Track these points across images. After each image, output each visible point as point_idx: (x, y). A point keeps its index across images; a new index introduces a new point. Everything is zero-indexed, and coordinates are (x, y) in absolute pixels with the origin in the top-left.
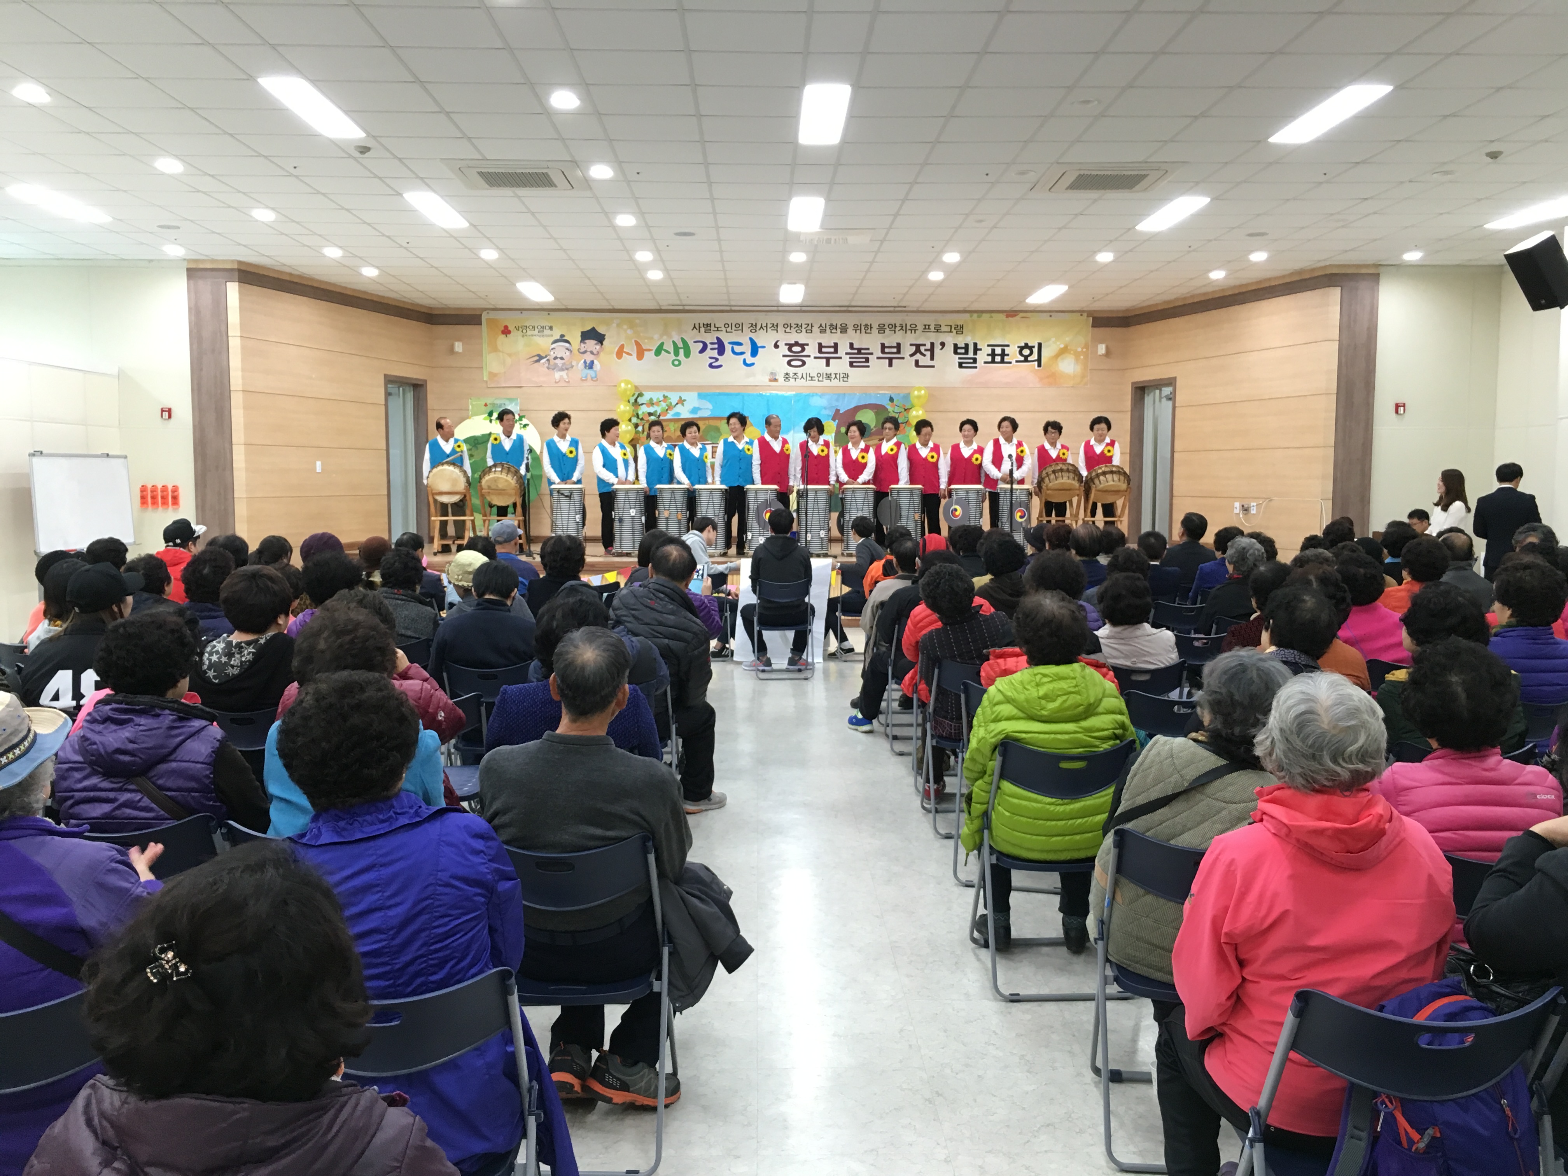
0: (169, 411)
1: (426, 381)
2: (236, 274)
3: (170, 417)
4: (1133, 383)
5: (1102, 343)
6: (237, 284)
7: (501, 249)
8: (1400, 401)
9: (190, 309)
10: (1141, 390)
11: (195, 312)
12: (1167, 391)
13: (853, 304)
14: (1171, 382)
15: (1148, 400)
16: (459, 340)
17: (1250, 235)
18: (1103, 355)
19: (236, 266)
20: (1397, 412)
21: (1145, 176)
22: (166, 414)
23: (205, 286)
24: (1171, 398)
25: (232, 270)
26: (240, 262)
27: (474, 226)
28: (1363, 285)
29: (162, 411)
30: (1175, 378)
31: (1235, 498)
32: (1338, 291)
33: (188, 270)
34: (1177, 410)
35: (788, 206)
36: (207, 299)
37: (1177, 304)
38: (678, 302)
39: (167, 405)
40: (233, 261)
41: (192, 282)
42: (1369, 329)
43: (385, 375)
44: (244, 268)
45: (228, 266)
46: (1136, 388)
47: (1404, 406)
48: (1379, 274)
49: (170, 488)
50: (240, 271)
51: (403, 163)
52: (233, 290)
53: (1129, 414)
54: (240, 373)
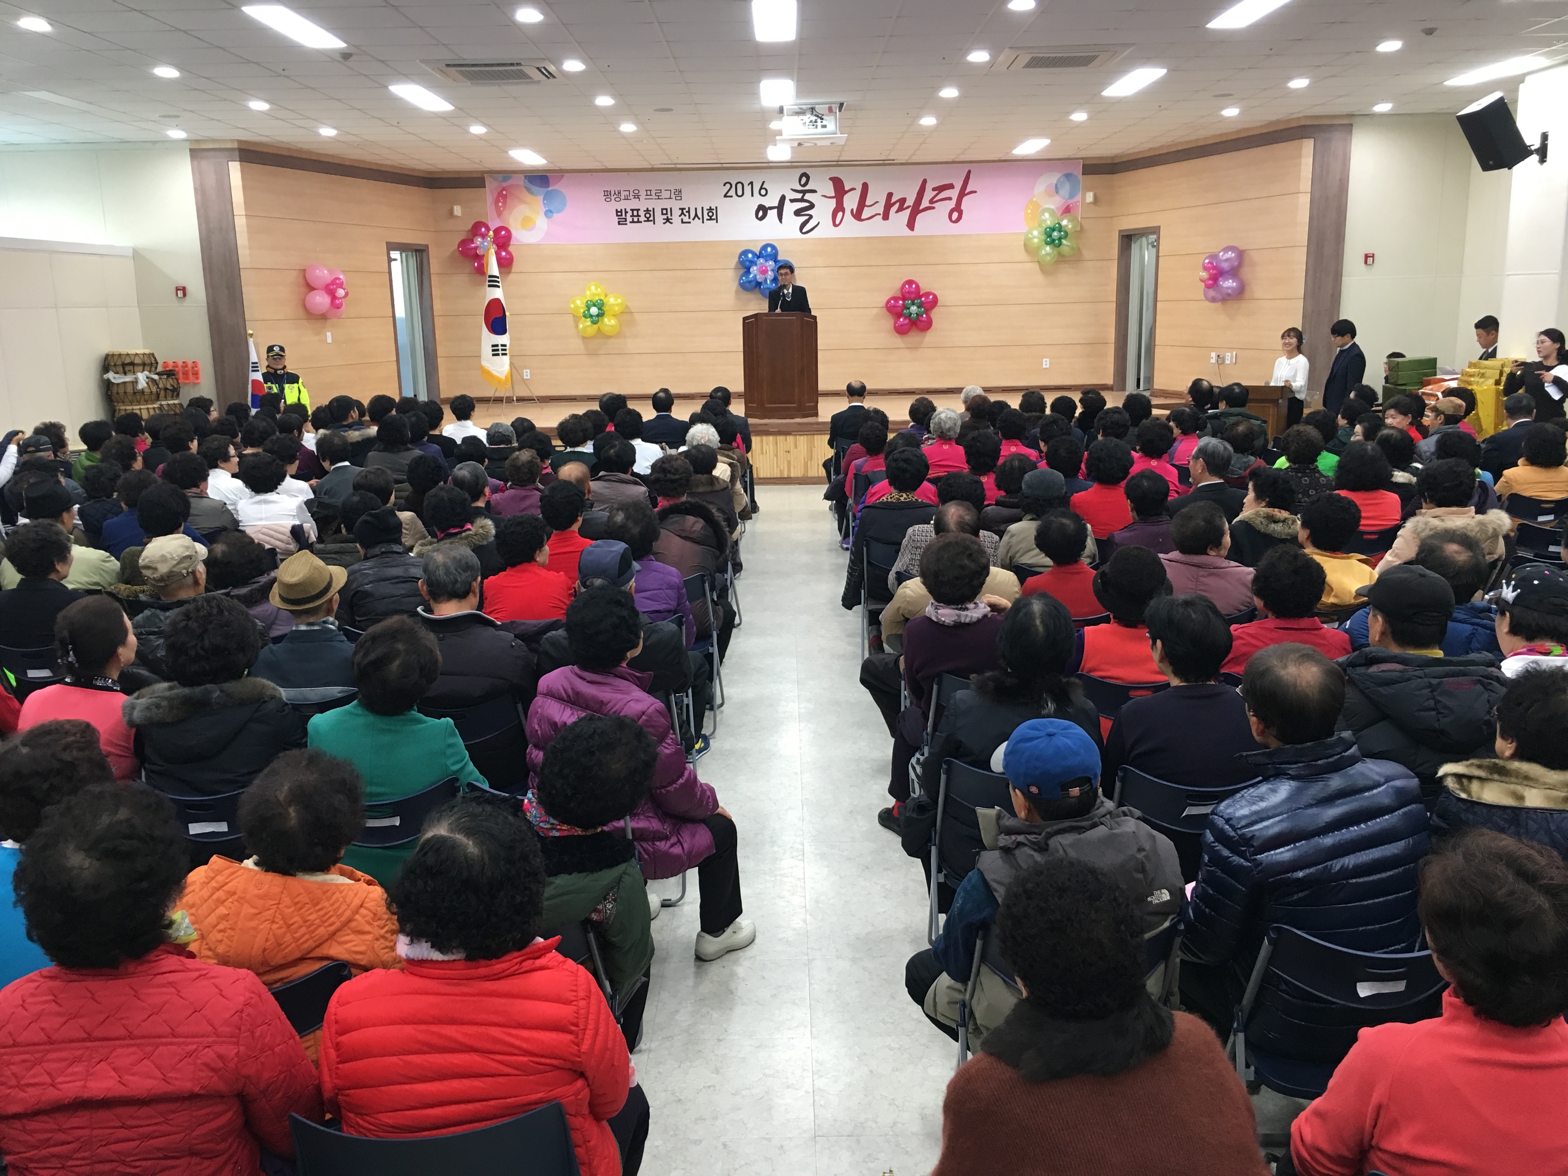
0: (184, 289)
1: (427, 246)
2: (237, 153)
3: (185, 295)
4: (1120, 231)
5: (1090, 191)
6: (238, 163)
7: (489, 126)
8: (1369, 251)
9: (196, 190)
10: (1128, 239)
11: (201, 192)
12: (1153, 237)
13: (841, 159)
14: (1156, 230)
15: (1135, 248)
16: (457, 204)
17: (1215, 96)
18: (1091, 203)
19: (236, 146)
20: (1366, 262)
21: (1097, 57)
22: (180, 293)
23: (207, 166)
24: (1156, 246)
25: (233, 149)
26: (239, 141)
27: (460, 109)
28: (1337, 135)
29: (177, 289)
30: (1159, 227)
31: (1213, 348)
32: (1311, 141)
33: (191, 150)
34: (1161, 259)
35: (759, 87)
36: (211, 180)
37: (1162, 152)
38: (670, 162)
39: (182, 284)
40: (233, 141)
41: (195, 163)
42: (1341, 180)
43: (387, 243)
44: (243, 147)
45: (229, 145)
46: (1123, 236)
47: (1373, 256)
48: (1351, 125)
49: (190, 365)
50: (241, 150)
51: (387, 65)
52: (235, 170)
53: (1116, 262)
54: (247, 252)
